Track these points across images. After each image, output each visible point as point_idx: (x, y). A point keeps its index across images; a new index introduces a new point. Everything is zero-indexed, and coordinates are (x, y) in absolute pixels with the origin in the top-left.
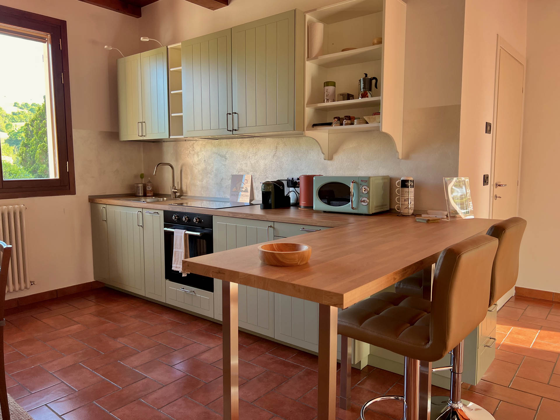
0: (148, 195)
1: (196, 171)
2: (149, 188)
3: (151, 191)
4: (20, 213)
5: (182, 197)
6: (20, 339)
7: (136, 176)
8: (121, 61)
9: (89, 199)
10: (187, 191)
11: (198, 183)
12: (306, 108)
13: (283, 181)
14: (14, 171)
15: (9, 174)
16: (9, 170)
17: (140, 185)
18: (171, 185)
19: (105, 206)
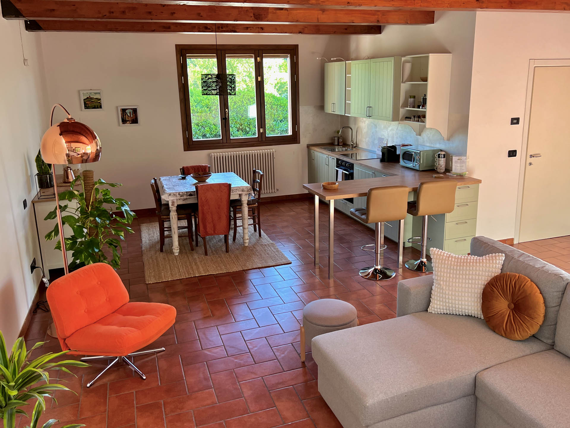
0: (340, 144)
1: (363, 132)
2: (341, 140)
3: (341, 142)
4: (273, 154)
5: (356, 148)
6: (269, 214)
7: (335, 132)
8: (326, 64)
9: (307, 146)
10: (359, 144)
11: (364, 140)
12: (400, 109)
13: (396, 146)
14: (283, 104)
15: (280, 106)
16: (280, 103)
17: (336, 138)
18: (351, 140)
19: (313, 151)
